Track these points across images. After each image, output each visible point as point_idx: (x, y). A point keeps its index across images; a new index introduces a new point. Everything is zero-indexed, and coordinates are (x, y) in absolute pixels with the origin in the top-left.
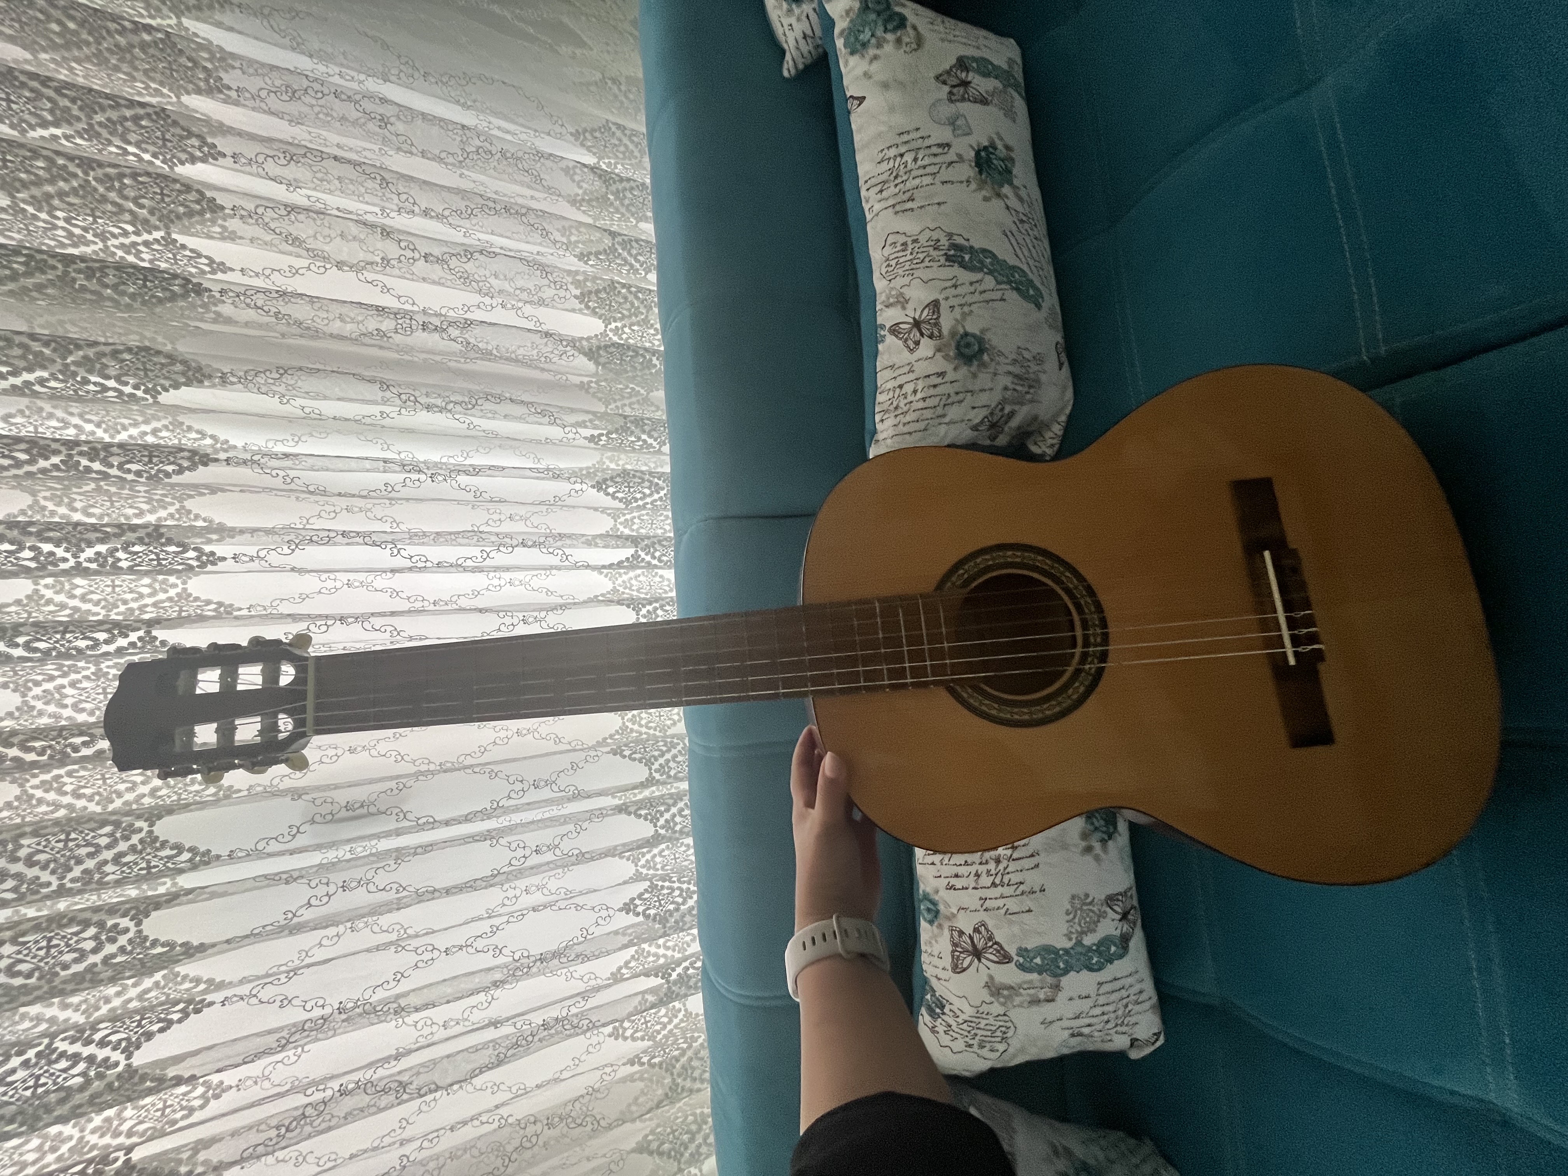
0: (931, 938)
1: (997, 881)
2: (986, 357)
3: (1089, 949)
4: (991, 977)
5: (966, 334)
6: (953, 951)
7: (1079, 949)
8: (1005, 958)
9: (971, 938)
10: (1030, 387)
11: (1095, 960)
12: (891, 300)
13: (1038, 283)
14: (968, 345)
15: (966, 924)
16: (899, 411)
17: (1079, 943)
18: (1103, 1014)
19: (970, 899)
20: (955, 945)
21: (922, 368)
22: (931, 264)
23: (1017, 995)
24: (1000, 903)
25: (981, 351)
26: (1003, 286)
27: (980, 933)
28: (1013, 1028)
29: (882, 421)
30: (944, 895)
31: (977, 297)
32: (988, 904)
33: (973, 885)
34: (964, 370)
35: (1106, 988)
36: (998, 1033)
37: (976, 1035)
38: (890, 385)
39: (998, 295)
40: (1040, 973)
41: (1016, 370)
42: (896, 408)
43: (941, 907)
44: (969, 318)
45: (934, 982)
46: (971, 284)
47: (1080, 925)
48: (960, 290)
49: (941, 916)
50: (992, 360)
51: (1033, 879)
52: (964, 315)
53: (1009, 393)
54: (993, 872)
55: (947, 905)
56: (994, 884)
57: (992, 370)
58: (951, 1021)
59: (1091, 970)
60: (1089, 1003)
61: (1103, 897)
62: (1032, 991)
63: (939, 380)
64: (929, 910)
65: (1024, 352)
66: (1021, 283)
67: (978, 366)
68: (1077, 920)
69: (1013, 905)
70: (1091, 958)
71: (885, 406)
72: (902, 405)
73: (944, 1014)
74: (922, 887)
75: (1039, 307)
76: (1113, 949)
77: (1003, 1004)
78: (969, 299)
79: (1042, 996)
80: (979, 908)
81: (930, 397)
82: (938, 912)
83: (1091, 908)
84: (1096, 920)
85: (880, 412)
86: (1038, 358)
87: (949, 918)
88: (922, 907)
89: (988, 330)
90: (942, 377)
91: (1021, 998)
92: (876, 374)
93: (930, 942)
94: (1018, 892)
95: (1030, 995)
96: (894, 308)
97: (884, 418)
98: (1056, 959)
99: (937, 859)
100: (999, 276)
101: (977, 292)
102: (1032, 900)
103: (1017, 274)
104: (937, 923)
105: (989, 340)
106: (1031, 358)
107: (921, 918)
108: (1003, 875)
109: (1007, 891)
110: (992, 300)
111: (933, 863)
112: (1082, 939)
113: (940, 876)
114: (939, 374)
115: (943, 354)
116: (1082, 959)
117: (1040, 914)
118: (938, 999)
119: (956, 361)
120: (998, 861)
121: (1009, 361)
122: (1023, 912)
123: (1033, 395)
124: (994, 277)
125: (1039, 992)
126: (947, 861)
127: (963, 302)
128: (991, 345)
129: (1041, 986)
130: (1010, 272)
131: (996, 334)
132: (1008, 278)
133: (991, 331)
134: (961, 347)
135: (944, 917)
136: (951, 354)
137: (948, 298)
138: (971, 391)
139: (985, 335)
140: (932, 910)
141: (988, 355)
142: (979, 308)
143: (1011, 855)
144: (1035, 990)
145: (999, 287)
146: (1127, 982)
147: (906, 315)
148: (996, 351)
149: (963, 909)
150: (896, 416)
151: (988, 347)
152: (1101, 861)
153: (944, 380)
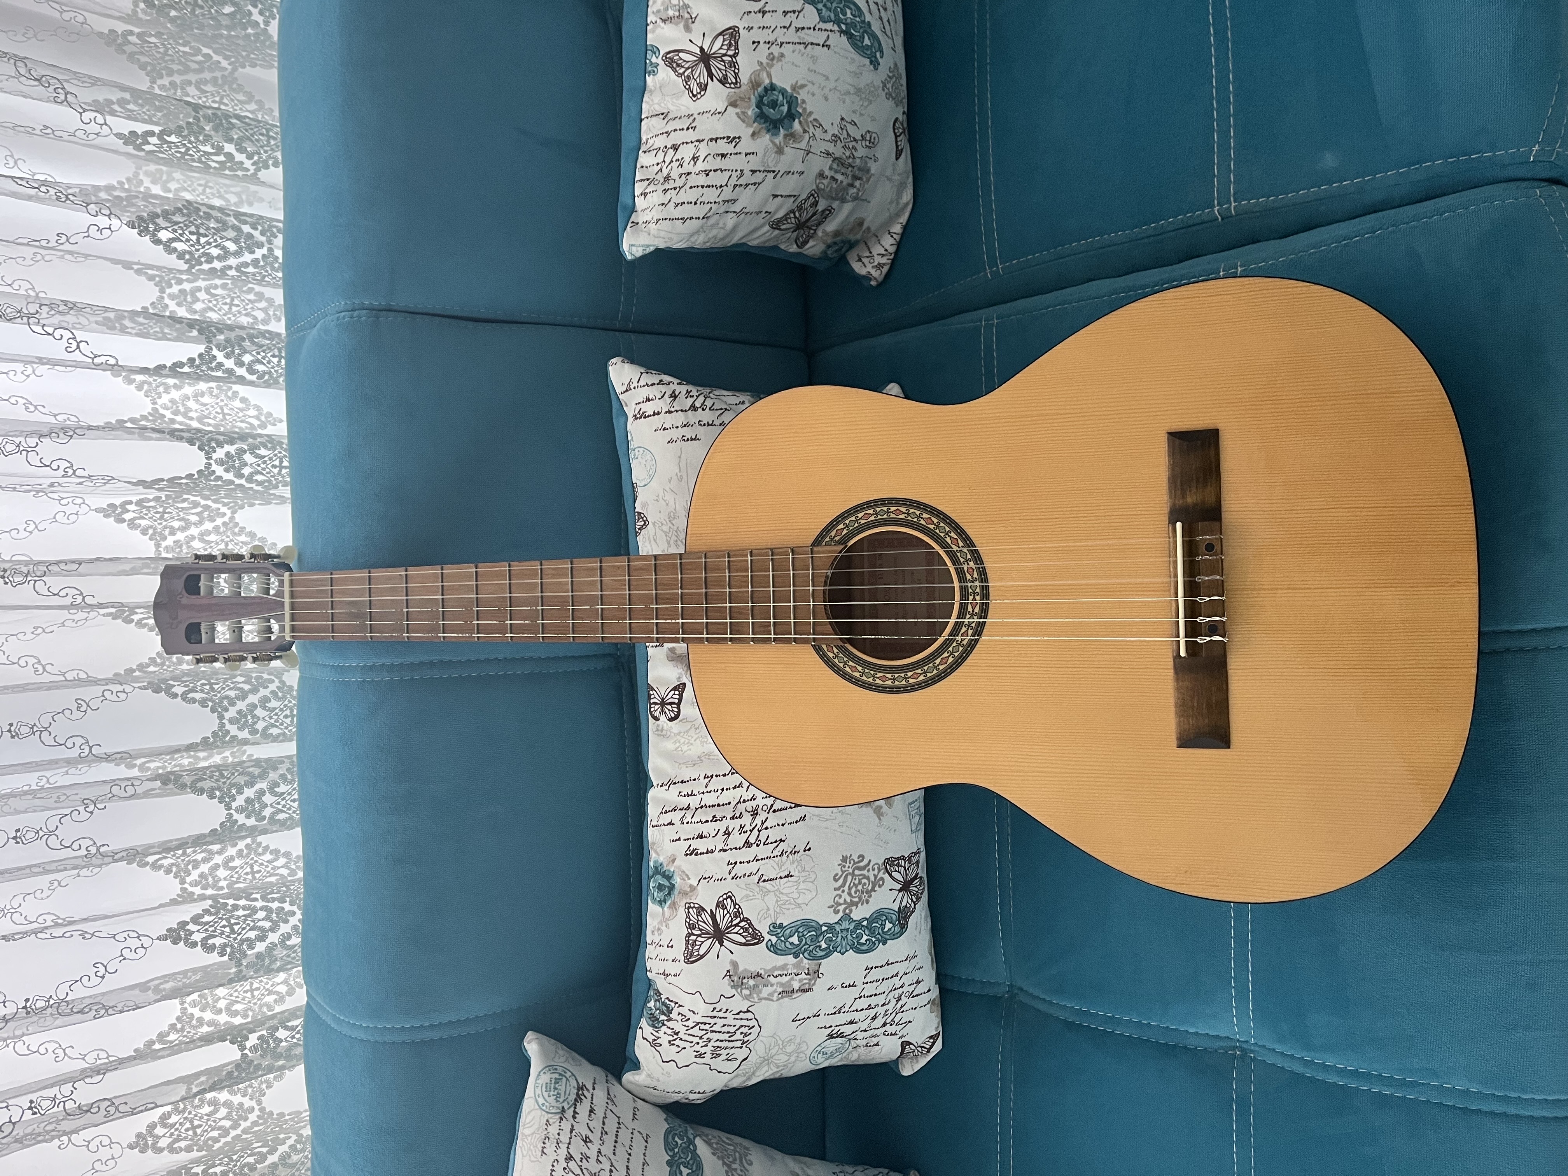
0: (660, 923)
1: (752, 840)
2: (796, 125)
3: (859, 924)
4: (735, 964)
5: (772, 87)
6: (689, 935)
7: (845, 925)
8: (754, 938)
9: (713, 916)
10: (855, 178)
11: (865, 938)
12: (671, 13)
13: (876, 27)
14: (774, 104)
15: (707, 899)
16: (671, 185)
17: (847, 917)
18: (870, 1007)
19: (715, 865)
20: (691, 927)
21: (709, 127)
23: (765, 985)
24: (754, 867)
25: (791, 116)
26: (829, 26)
27: (724, 907)
28: (757, 1028)
29: (645, 194)
30: (684, 864)
31: (791, 35)
32: (739, 870)
33: (719, 847)
34: (765, 139)
35: (875, 974)
36: (738, 1036)
37: (709, 1040)
38: (660, 142)
39: (820, 38)
40: (796, 956)
41: (838, 151)
42: (667, 179)
43: (677, 880)
44: (777, 66)
45: (660, 983)
46: (785, 13)
47: (850, 894)
48: (769, 20)
49: (676, 892)
50: (805, 131)
51: (797, 836)
52: (771, 58)
53: (825, 182)
54: (748, 828)
55: (685, 876)
56: (747, 844)
57: (803, 145)
58: (678, 1026)
59: (859, 951)
60: (855, 992)
61: (881, 862)
62: (785, 979)
63: (729, 148)
64: (660, 887)
65: (849, 126)
66: (853, 25)
67: (785, 136)
68: (846, 888)
69: (769, 869)
70: (859, 937)
71: (651, 173)
72: (674, 175)
73: (670, 1020)
74: (653, 855)
75: (875, 64)
76: (888, 926)
77: (747, 998)
78: (780, 35)
79: (796, 985)
80: (726, 875)
81: (715, 171)
82: (672, 887)
83: (865, 872)
84: (870, 888)
85: (642, 180)
86: (868, 138)
87: (686, 894)
88: (652, 885)
89: (803, 86)
90: (734, 144)
91: (769, 989)
92: (641, 120)
93: (659, 929)
94: (776, 853)
95: (781, 984)
96: (674, 26)
97: (647, 191)
98: (817, 936)
99: (676, 817)
100: (824, 9)
101: (793, 27)
102: (793, 862)
103: (848, 12)
104: (668, 904)
105: (804, 102)
106: (859, 137)
107: (649, 901)
108: (759, 831)
109: (763, 851)
110: (812, 44)
111: (671, 824)
112: (851, 911)
113: (679, 839)
114: (730, 140)
115: (738, 110)
116: (849, 936)
117: (802, 879)
118: (664, 1004)
119: (755, 125)
120: (755, 813)
121: (828, 137)
122: (781, 878)
123: (859, 190)
124: (818, 10)
125: (792, 979)
126: (689, 819)
127: (772, 39)
128: (805, 109)
129: (795, 971)
130: (841, 6)
131: (813, 95)
132: (836, 15)
133: (806, 89)
134: (764, 105)
135: (680, 893)
136: (750, 113)
137: (752, 28)
138: (774, 172)
139: (799, 94)
140: (665, 886)
141: (800, 122)
142: (793, 52)
143: (772, 805)
144: (788, 977)
145: (822, 26)
146: (901, 968)
147: (691, 41)
148: (811, 119)
149: (705, 878)
150: (665, 191)
151: (800, 111)
152: (883, 815)
153: (737, 150)
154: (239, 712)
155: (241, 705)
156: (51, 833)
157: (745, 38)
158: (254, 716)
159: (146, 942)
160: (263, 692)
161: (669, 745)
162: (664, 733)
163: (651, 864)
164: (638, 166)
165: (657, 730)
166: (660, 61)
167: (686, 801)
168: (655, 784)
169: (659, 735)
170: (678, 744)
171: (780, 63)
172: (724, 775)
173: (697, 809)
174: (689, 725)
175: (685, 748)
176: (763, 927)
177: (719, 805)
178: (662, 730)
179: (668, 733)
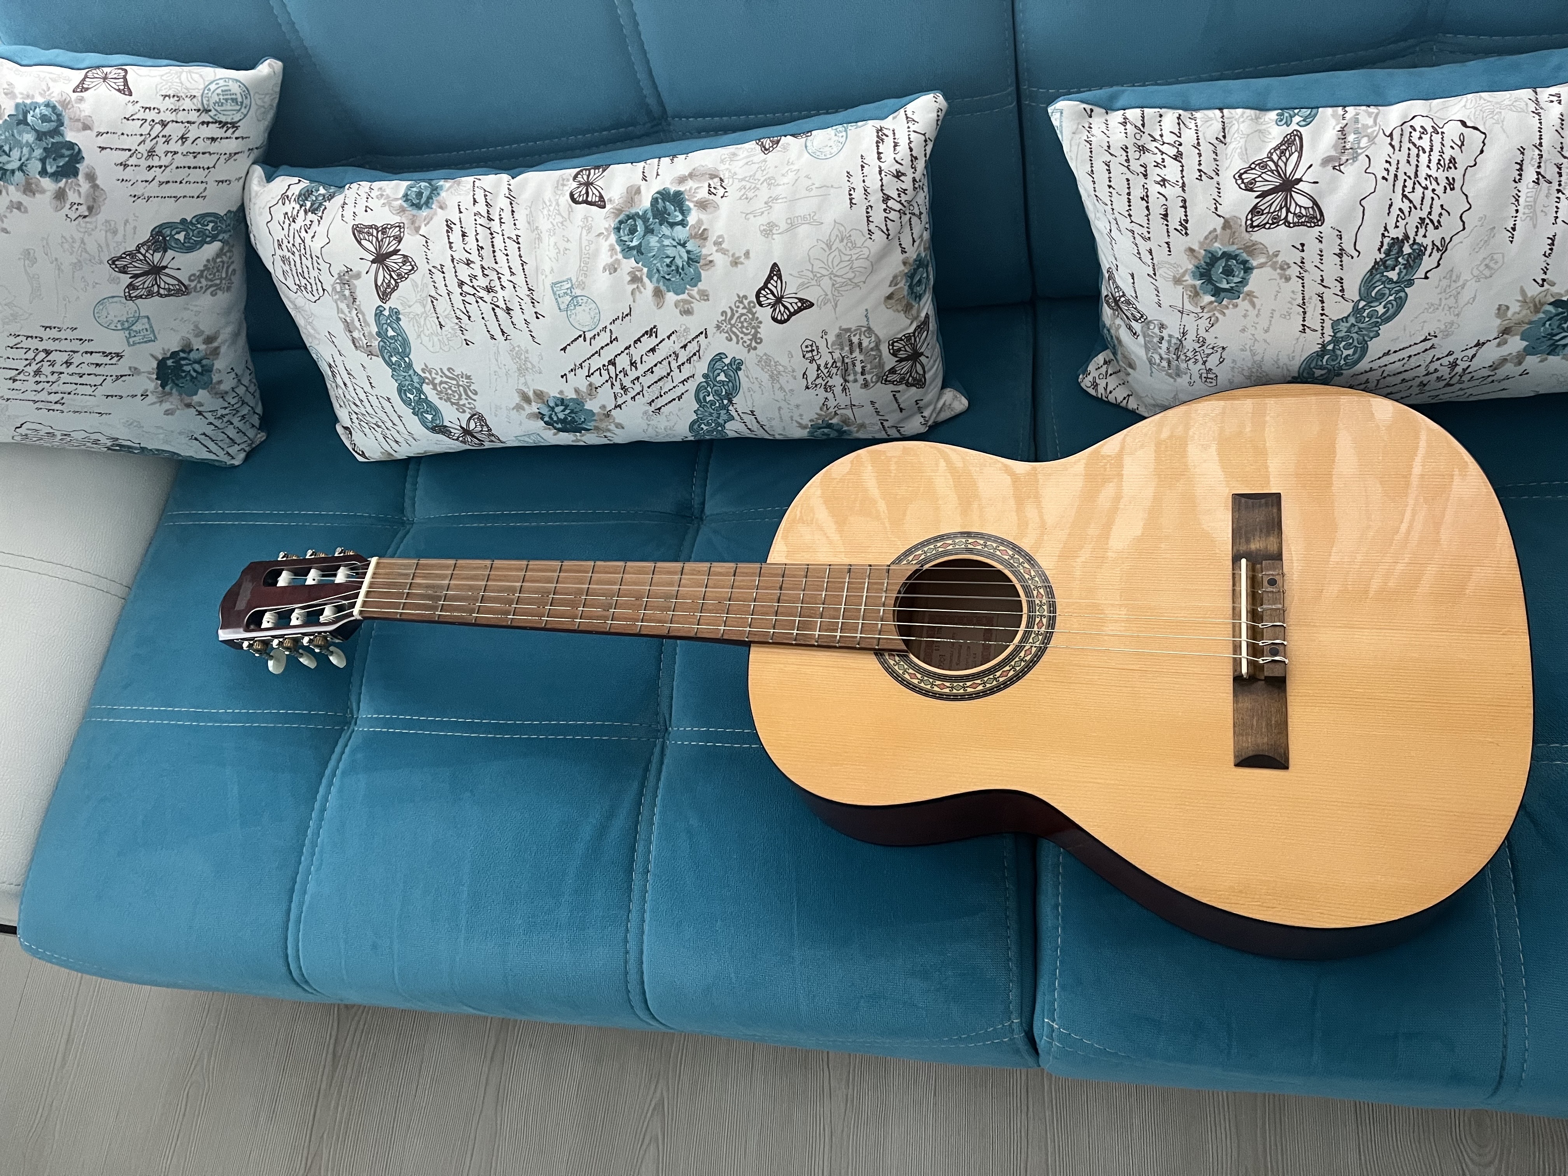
0: (388, 197)
1: (465, 288)
2: (1208, 298)
3: (420, 391)
4: (358, 276)
5: (1248, 269)
7: (416, 379)
11: (411, 396)
12: (1351, 138)
14: (1228, 272)
15: (409, 245)
16: (1134, 155)
17: (423, 380)
18: (361, 401)
19: (440, 253)
21: (1203, 195)
22: (1395, 211)
23: (348, 306)
24: (443, 291)
25: (1217, 292)
26: (1329, 331)
28: (314, 299)
29: (1124, 122)
30: (440, 217)
31: (1312, 288)
32: (438, 276)
33: (456, 257)
34: (1187, 264)
35: (387, 406)
36: (303, 282)
37: (293, 254)
38: (1188, 134)
39: (1313, 320)
40: (378, 334)
41: (1190, 344)
42: (1143, 149)
43: (424, 212)
44: (1275, 274)
45: (338, 199)
46: (1340, 280)
47: (442, 382)
48: (1331, 260)
49: (415, 212)
50: (1203, 308)
51: (476, 331)
52: (1284, 267)
53: (1157, 330)
55: (428, 220)
56: (461, 284)
57: (1188, 307)
58: (300, 221)
59: (400, 391)
60: (368, 388)
61: (478, 410)
62: (357, 324)
63: (1174, 222)
64: (420, 194)
65: (1217, 356)
66: (1334, 357)
67: (1194, 287)
68: (445, 379)
69: (443, 305)
70: (411, 392)
71: (1151, 127)
72: (1147, 158)
73: (306, 212)
74: (446, 184)
77: (334, 289)
78: (1312, 276)
79: (356, 334)
80: (432, 264)
81: (1147, 208)
82: (418, 207)
83: (464, 396)
84: (453, 400)
85: (1143, 117)
86: (1209, 376)
87: (413, 223)
88: (423, 184)
89: (1253, 305)
90: (1179, 228)
91: (346, 310)
92: (1221, 109)
93: (382, 195)
94: (459, 313)
95: (353, 321)
96: (1333, 143)
97: (1128, 126)
98: (399, 353)
99: (481, 208)
100: (1348, 325)
101: (1324, 289)
102: (453, 329)
103: (1351, 352)
104: (405, 205)
105: (1236, 306)
106: (1209, 365)
107: (409, 183)
108: (473, 295)
109: (457, 299)
110: (1305, 313)
111: (475, 201)
112: (428, 384)
113: (461, 212)
114: (1184, 224)
115: (1219, 231)
116: (407, 383)
117: (440, 338)
118: (321, 204)
119: (1203, 252)
120: (489, 289)
121: (1202, 333)
122: (438, 318)
124: (1346, 318)
125: (359, 331)
126: (479, 221)
127: (1307, 266)
128: (1227, 307)
129: (366, 334)
130: (1356, 343)
131: (1245, 316)
132: (1343, 339)
133: (1250, 308)
134: (1227, 261)
135: (414, 216)
136: (1217, 245)
137: (1321, 241)
138: (1155, 274)
139: (1243, 300)
140: (420, 199)
141: (1211, 303)
142: (1293, 292)
143: (498, 307)
144: (360, 327)
145: (1328, 324)
146: (400, 428)
147: (1311, 166)
148: (1217, 314)
149: (427, 242)
150: (1125, 149)
151: (1224, 302)
152: (517, 411)
153: (1173, 233)
161: (548, 194)
162: (560, 187)
163: (441, 183)
164: (1162, 111)
165: (563, 180)
166: (1294, 126)
167: (496, 218)
168: (512, 182)
169: (558, 182)
170: (548, 204)
171: (1278, 277)
172: (520, 256)
173: (489, 229)
174: (566, 215)
175: (545, 212)
177: (494, 252)
178: (563, 185)
179: (559, 192)
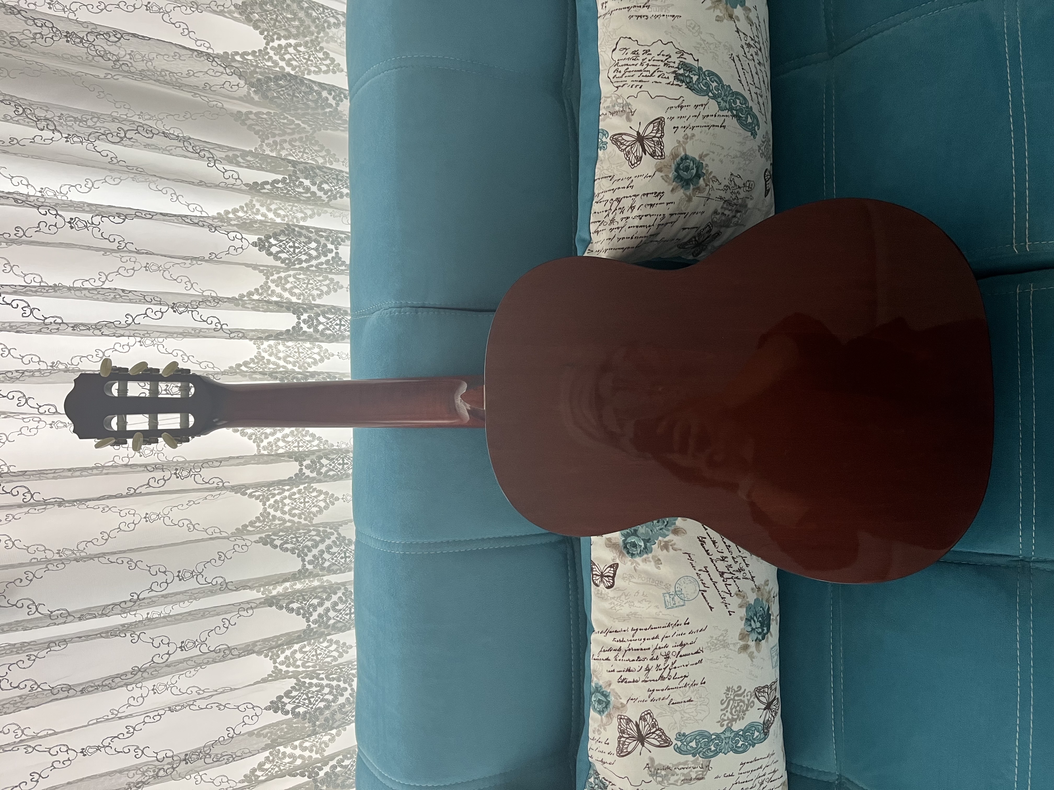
0: (599, 726)
1: (665, 675)
2: (701, 181)
3: (737, 734)
4: (652, 760)
5: (686, 157)
6: (620, 737)
7: (728, 734)
8: (666, 743)
9: (637, 726)
10: (737, 211)
11: (741, 743)
12: (617, 108)
13: (755, 110)
14: (687, 169)
15: (633, 713)
16: (615, 225)
17: (729, 729)
19: (640, 690)
20: (622, 732)
21: (641, 185)
22: (660, 80)
23: (673, 775)
24: (666, 693)
25: (698, 176)
26: (725, 113)
27: (645, 720)
29: (597, 232)
30: (616, 687)
31: (699, 121)
32: (656, 695)
33: (643, 678)
34: (680, 193)
35: (747, 767)
38: (608, 196)
39: (719, 121)
40: (694, 755)
41: (727, 196)
42: (612, 221)
43: (612, 699)
44: (690, 142)
45: (598, 767)
46: (696, 106)
47: (731, 713)
48: (684, 112)
49: (611, 706)
50: (707, 185)
51: (696, 673)
52: (686, 137)
53: (718, 216)
54: (662, 667)
55: (618, 696)
56: (662, 678)
57: (705, 194)
59: (736, 752)
60: (732, 780)
62: (686, 771)
63: (656, 200)
64: (600, 702)
65: (736, 179)
66: (741, 110)
67: (694, 189)
68: (729, 709)
69: (677, 696)
70: (737, 742)
71: (601, 217)
72: (618, 218)
74: (594, 679)
75: (754, 134)
76: (756, 734)
77: (660, 783)
78: (693, 122)
79: (694, 776)
80: (647, 698)
81: (646, 216)
82: (608, 703)
83: (742, 698)
84: (745, 709)
85: (595, 222)
86: (748, 185)
87: (618, 708)
88: (593, 699)
89: (707, 155)
90: (659, 197)
91: (676, 778)
92: (595, 181)
93: (598, 730)
94: (682, 685)
95: (684, 775)
96: (619, 117)
97: (599, 229)
98: (709, 742)
99: (612, 655)
100: (722, 102)
101: (701, 116)
102: (693, 692)
103: (738, 101)
104: (606, 713)
105: (707, 165)
106: (741, 185)
107: (591, 709)
108: (670, 669)
109: (673, 683)
110: (713, 126)
111: (607, 659)
112: (732, 725)
113: (614, 671)
114: (657, 194)
115: (662, 174)
116: (730, 742)
117: (699, 703)
118: (601, 781)
119: (674, 183)
120: (667, 657)
121: (721, 187)
122: (685, 702)
123: (739, 219)
124: (718, 102)
125: (691, 771)
126: (620, 657)
127: (687, 125)
128: (707, 170)
129: (693, 765)
130: (733, 98)
131: (713, 160)
132: (730, 105)
133: (708, 157)
134: (680, 169)
135: (614, 707)
136: (670, 176)
137: (673, 118)
138: (685, 213)
139: (704, 160)
140: (603, 701)
141: (704, 179)
142: (701, 132)
143: (679, 652)
144: (688, 770)
145: (721, 113)
146: (764, 763)
147: (631, 127)
148: (711, 176)
149: (632, 699)
150: (611, 230)
151: (704, 171)
152: (754, 658)
153: (661, 201)
154: (314, 556)
155: (315, 551)
156: (203, 643)
157: (668, 125)
158: (323, 559)
159: (258, 711)
160: (328, 542)
161: (606, 605)
162: (603, 596)
163: (593, 684)
164: (592, 212)
165: (598, 593)
166: (608, 140)
167: (619, 645)
168: (596, 630)
169: (599, 597)
170: (613, 605)
171: (692, 141)
172: (646, 629)
173: (626, 651)
174: (621, 593)
175: (618, 608)
176: (672, 735)
177: (642, 649)
178: (601, 594)
179: (606, 596)
